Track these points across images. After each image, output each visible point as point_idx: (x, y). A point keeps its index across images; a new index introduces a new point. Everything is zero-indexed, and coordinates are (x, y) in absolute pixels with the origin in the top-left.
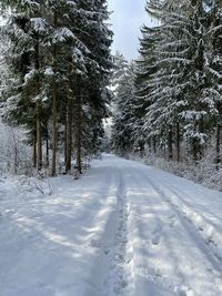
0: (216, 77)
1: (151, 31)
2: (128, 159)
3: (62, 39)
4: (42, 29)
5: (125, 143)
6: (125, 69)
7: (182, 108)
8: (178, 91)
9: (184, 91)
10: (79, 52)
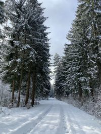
0: (93, 63)
1: (69, 45)
2: (61, 100)
3: (25, 48)
4: (18, 45)
5: (60, 92)
6: (60, 60)
7: (79, 76)
8: (77, 69)
9: (80, 68)
10: (32, 53)
